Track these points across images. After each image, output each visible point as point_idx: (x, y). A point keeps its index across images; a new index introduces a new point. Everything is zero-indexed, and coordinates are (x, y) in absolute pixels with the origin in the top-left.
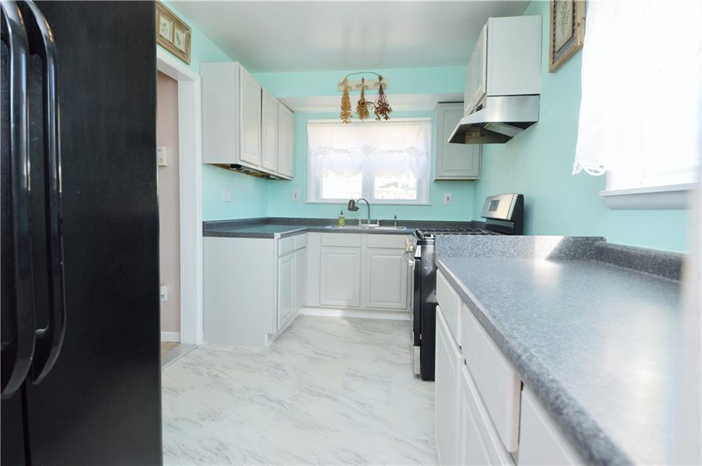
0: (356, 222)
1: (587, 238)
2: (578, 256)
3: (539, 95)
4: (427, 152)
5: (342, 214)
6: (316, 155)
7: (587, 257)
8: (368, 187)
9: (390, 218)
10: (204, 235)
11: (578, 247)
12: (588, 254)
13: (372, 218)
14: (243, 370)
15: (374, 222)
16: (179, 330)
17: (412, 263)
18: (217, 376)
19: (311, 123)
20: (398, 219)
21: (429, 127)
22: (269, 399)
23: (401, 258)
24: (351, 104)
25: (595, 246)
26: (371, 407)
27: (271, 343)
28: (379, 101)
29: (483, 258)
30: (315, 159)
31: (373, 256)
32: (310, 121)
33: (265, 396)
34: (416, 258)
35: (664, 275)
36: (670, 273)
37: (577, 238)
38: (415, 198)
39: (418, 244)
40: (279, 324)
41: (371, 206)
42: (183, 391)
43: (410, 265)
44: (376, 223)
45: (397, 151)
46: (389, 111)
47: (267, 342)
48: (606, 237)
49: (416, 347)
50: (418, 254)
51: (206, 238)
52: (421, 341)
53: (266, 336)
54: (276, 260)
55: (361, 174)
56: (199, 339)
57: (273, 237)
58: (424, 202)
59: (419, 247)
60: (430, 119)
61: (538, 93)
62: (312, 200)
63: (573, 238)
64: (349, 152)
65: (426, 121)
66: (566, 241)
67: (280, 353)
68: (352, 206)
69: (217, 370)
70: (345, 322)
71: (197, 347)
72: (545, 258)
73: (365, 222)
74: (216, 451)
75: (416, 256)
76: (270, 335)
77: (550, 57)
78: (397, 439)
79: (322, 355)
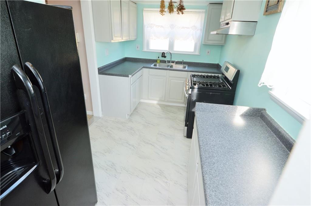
0: (165, 62)
1: (259, 109)
2: (253, 115)
3: (257, 22)
4: (201, 29)
5: (159, 58)
6: (147, 28)
7: (257, 116)
8: (171, 45)
9: (180, 60)
10: (99, 74)
11: (254, 112)
12: (258, 115)
13: (173, 60)
14: (119, 130)
15: (173, 62)
16: (92, 111)
17: (187, 95)
18: (109, 132)
19: (145, 11)
20: (184, 61)
21: (204, 15)
22: (129, 145)
23: (184, 82)
24: (165, 5)
25: (261, 112)
26: (167, 150)
27: (128, 117)
28: (179, 4)
29: (214, 113)
30: (147, 30)
31: (172, 81)
32: (145, 9)
33: (128, 143)
34: (189, 94)
35: (281, 140)
36: (283, 141)
37: (255, 109)
38: (193, 50)
39: (190, 88)
40: (132, 110)
41: (172, 54)
42: (97, 139)
43: (186, 96)
44: (174, 63)
45: (186, 28)
46: (184, 9)
47: (127, 117)
48: (267, 109)
49: (185, 127)
50: (190, 92)
51: (100, 75)
52: (188, 125)
53: (127, 115)
54: (130, 86)
55: (168, 39)
56: (101, 115)
57: (128, 77)
58: (197, 53)
59: (191, 90)
60: (204, 11)
61: (256, 21)
62: (145, 50)
63: (253, 108)
64: (163, 27)
65: (203, 12)
66: (249, 110)
67: (132, 122)
68: (163, 55)
69: (109, 130)
70: (158, 107)
71: (100, 118)
72: (239, 115)
73: (169, 62)
74: (111, 166)
75: (189, 93)
76: (128, 115)
77: (265, 8)
78: (175, 164)
79: (149, 123)
